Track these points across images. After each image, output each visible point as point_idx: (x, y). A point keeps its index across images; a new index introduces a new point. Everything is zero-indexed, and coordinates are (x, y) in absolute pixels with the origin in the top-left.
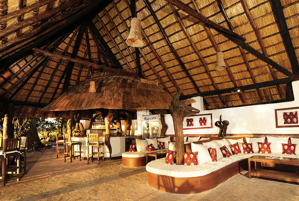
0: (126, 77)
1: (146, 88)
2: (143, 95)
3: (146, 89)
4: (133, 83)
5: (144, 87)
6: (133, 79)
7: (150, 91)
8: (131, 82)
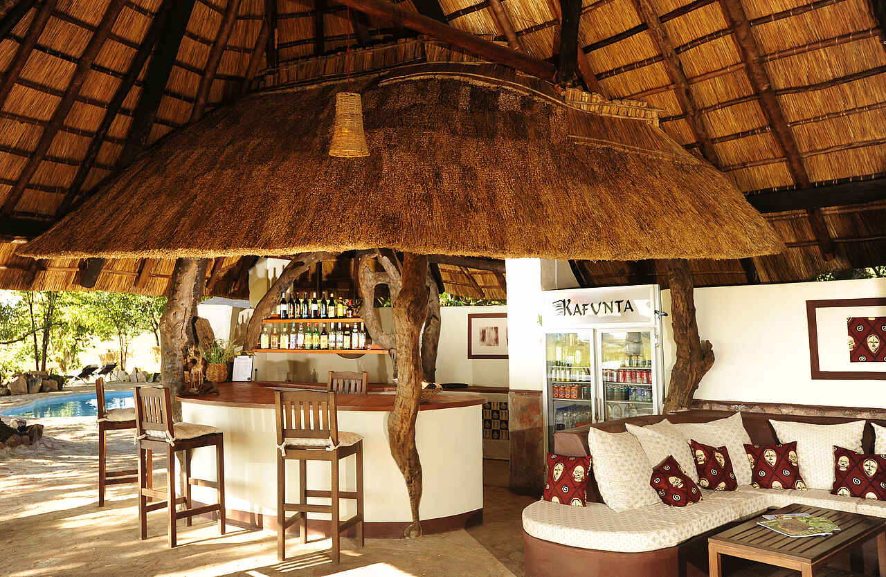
0: (487, 81)
1: (602, 143)
2: (591, 179)
3: (599, 146)
4: (528, 113)
5: (590, 136)
6: (528, 91)
7: (622, 156)
8: (517, 107)
